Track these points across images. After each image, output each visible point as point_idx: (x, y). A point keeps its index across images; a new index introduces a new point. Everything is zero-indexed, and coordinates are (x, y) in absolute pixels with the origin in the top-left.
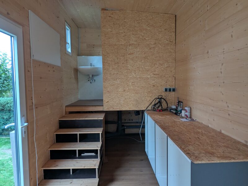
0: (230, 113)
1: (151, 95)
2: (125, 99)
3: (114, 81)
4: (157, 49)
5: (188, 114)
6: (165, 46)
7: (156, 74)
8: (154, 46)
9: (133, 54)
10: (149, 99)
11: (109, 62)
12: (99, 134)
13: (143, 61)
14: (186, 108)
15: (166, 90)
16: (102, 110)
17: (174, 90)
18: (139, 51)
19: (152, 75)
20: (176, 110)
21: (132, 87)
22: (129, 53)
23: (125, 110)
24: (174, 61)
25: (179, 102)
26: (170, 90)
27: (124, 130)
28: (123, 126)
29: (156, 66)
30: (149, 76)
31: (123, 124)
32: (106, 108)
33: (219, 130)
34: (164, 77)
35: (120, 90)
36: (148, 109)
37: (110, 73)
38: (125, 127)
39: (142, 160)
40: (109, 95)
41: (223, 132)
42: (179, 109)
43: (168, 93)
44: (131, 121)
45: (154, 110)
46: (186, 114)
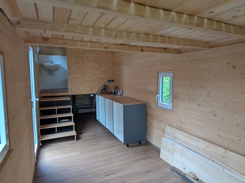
0: (138, 89)
1: (99, 84)
2: (83, 87)
3: (76, 75)
4: (102, 55)
5: (121, 93)
6: (107, 54)
7: (102, 71)
8: (101, 53)
9: (87, 57)
10: (98, 86)
11: (72, 62)
12: (70, 108)
13: (94, 63)
14: (120, 90)
15: (108, 81)
16: (67, 95)
17: (113, 81)
18: (92, 56)
19: (100, 72)
20: (115, 92)
21: (87, 79)
22: (85, 57)
23: (83, 94)
24: (113, 64)
25: (116, 88)
26: (111, 81)
27: (78, 111)
28: (77, 108)
29: (103, 66)
30: (98, 72)
31: (77, 107)
32: (70, 93)
33: (134, 98)
34: (107, 73)
35: (79, 81)
36: (98, 93)
37: (73, 70)
38: (79, 109)
39: (95, 124)
40: (72, 84)
41: (136, 98)
42: (116, 91)
43: (109, 82)
44: (83, 104)
45: (101, 93)
46: (120, 93)
